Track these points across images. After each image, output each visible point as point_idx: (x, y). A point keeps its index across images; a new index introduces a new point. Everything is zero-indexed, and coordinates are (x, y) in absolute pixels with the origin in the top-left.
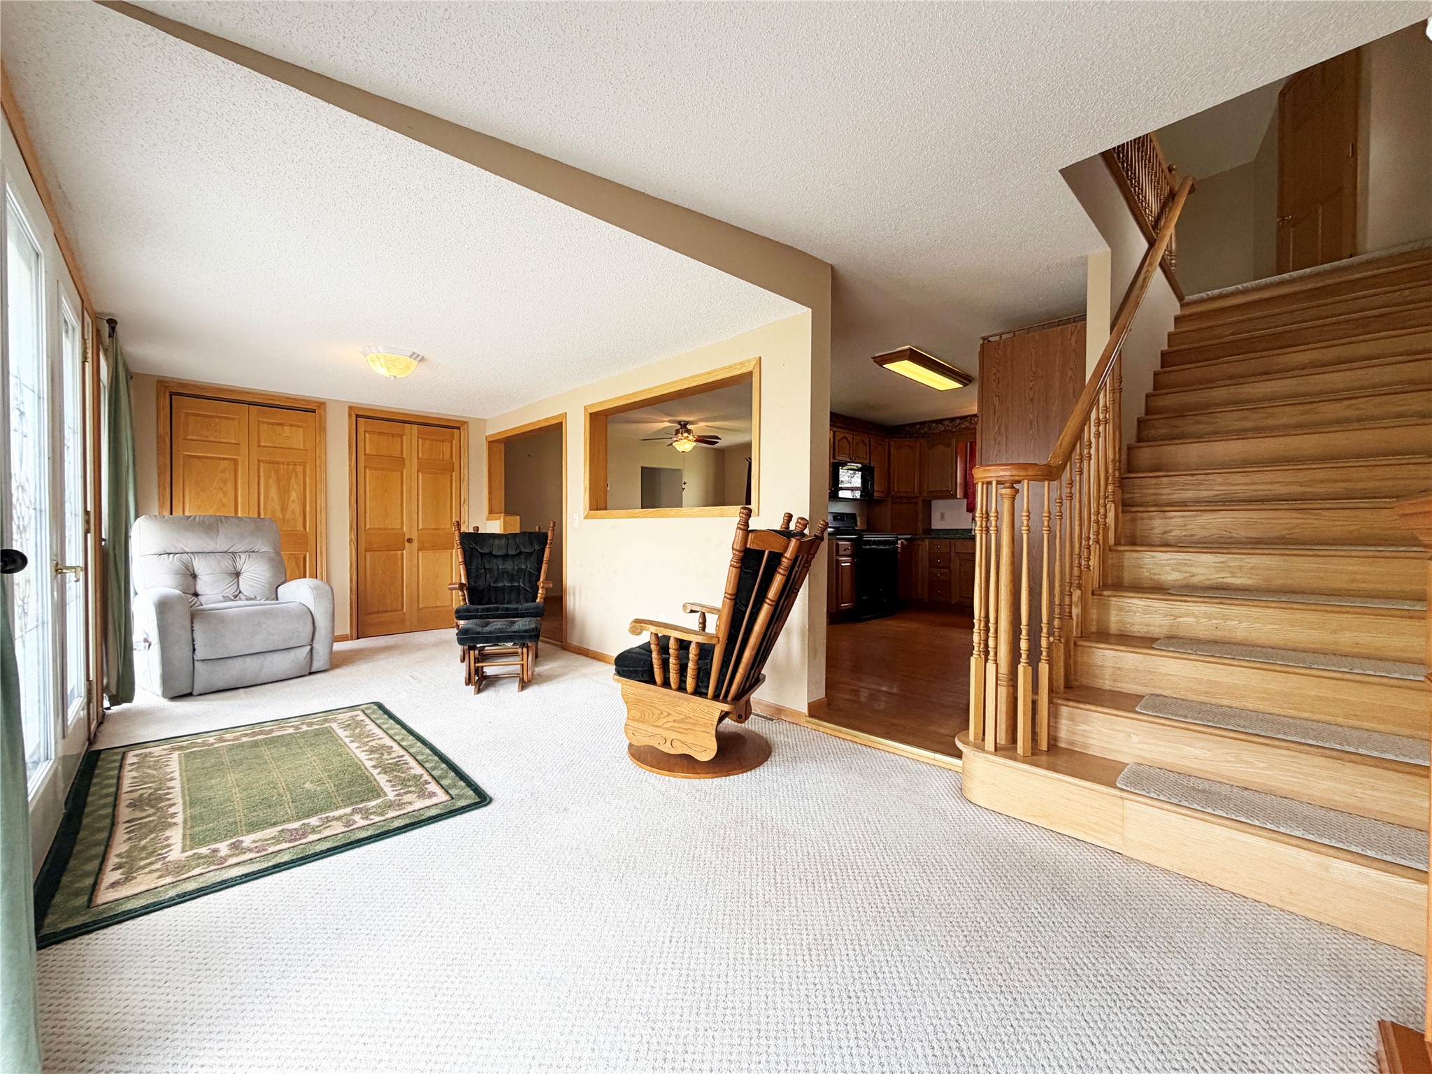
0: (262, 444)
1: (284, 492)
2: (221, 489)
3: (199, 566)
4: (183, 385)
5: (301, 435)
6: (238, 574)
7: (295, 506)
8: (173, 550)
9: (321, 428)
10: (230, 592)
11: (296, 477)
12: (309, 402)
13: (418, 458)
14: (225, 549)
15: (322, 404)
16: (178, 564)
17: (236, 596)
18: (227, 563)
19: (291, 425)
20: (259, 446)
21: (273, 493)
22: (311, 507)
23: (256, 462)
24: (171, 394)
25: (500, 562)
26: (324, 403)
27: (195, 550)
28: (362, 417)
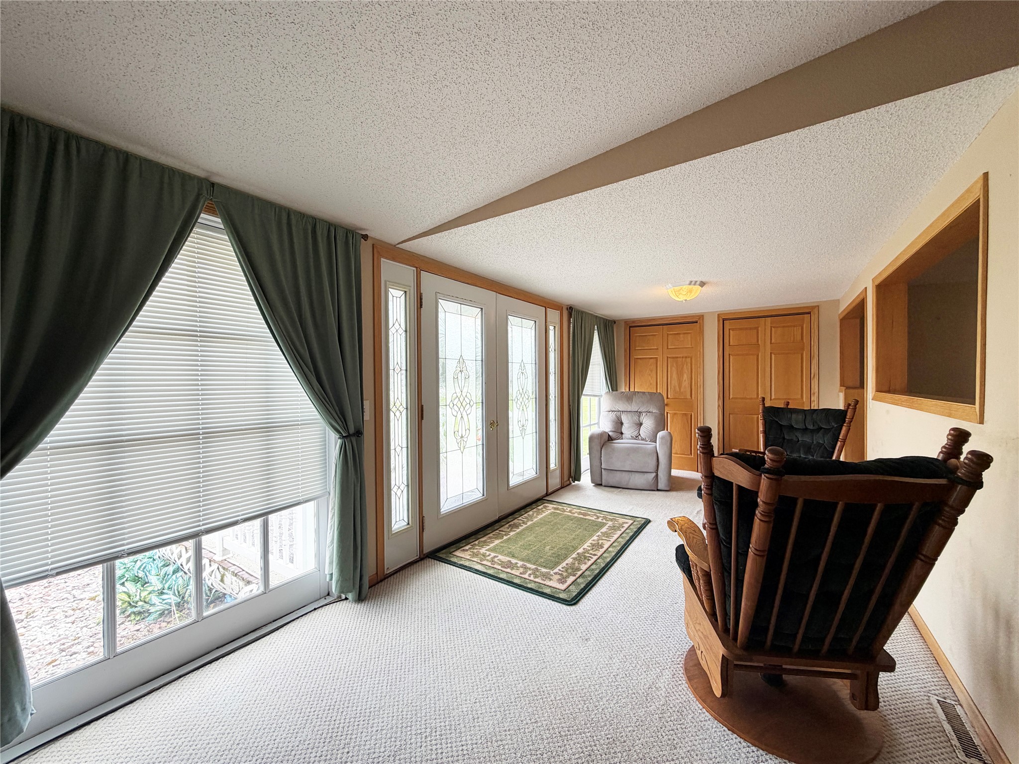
0: (669, 347)
1: (680, 374)
2: (650, 375)
3: (624, 418)
4: (634, 322)
5: (689, 339)
6: (641, 424)
7: (686, 383)
8: (614, 410)
9: (701, 332)
10: (635, 433)
11: (687, 365)
12: (693, 316)
13: (771, 343)
14: (636, 410)
15: (701, 317)
16: (614, 416)
17: (636, 437)
18: (636, 418)
19: (684, 333)
20: (668, 348)
21: (675, 376)
22: (695, 385)
23: (666, 358)
24: (630, 327)
25: (799, 435)
26: (703, 316)
27: (623, 410)
28: (725, 320)
